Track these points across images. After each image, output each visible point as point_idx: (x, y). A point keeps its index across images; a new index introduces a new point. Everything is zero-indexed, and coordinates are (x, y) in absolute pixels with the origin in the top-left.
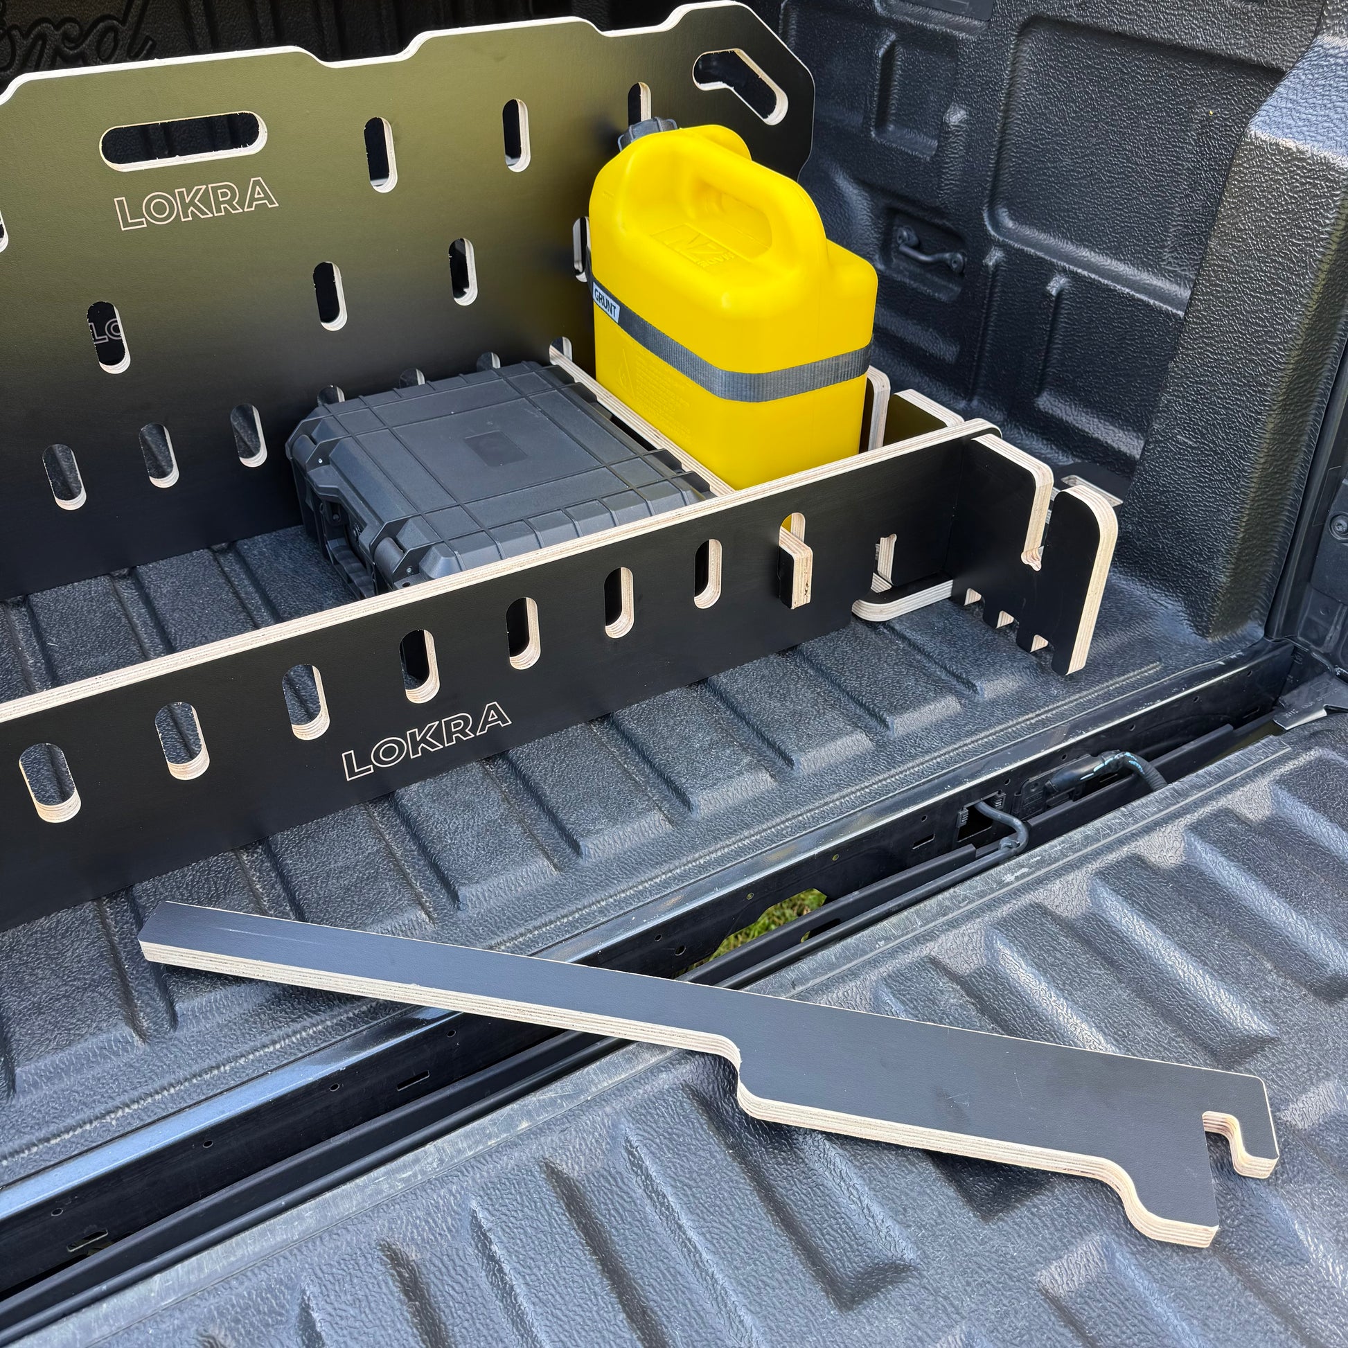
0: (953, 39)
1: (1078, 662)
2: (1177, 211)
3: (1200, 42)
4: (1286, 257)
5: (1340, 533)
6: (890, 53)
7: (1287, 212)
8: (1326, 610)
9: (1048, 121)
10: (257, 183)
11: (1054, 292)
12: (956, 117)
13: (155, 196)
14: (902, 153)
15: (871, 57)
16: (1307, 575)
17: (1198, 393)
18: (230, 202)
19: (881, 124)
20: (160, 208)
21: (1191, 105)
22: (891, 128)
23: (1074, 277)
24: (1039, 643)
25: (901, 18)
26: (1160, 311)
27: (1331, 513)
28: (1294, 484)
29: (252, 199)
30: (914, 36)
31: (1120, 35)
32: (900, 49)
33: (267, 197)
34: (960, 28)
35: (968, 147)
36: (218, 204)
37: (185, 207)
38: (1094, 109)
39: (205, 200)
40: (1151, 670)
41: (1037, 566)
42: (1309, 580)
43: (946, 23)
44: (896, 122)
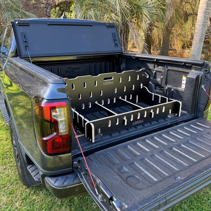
0: (161, 71)
6: (155, 73)
11: (172, 90)
12: (162, 77)
19: (154, 78)
20: (106, 83)
24: (176, 115)
25: (156, 70)
29: (112, 83)
39: (109, 83)
42: (197, 110)
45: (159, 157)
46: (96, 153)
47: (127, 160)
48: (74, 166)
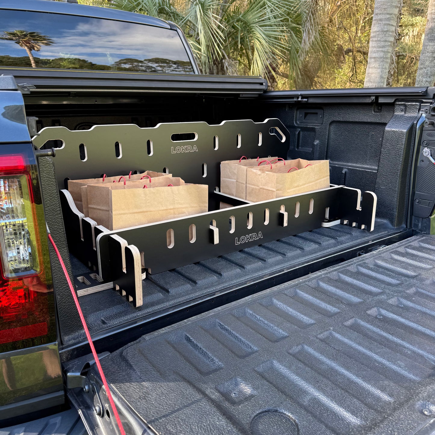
0: (314, 128)
1: (372, 229)
2: (369, 153)
3: (369, 121)
4: (397, 149)
5: (417, 203)
6: (299, 133)
7: (396, 141)
8: (417, 220)
9: (338, 140)
10: (195, 146)
11: (344, 172)
12: (316, 142)
13: (178, 147)
14: (304, 152)
15: (295, 134)
16: (412, 214)
17: (384, 178)
18: (190, 150)
19: (298, 147)
20: (178, 150)
21: (369, 132)
22: (300, 148)
23: (348, 169)
24: (363, 227)
25: (301, 126)
26: (369, 172)
27: (414, 199)
28: (406, 194)
29: (194, 149)
30: (304, 129)
31: (352, 122)
32: (301, 132)
33: (196, 149)
34: (315, 126)
35: (320, 148)
36: (188, 149)
37: (183, 150)
38: (348, 136)
39: (186, 149)
40: (386, 232)
41: (360, 210)
42: (413, 215)
43: (312, 125)
44: (301, 147)
45: (346, 340)
46: (147, 337)
47: (248, 355)
48: (70, 386)
